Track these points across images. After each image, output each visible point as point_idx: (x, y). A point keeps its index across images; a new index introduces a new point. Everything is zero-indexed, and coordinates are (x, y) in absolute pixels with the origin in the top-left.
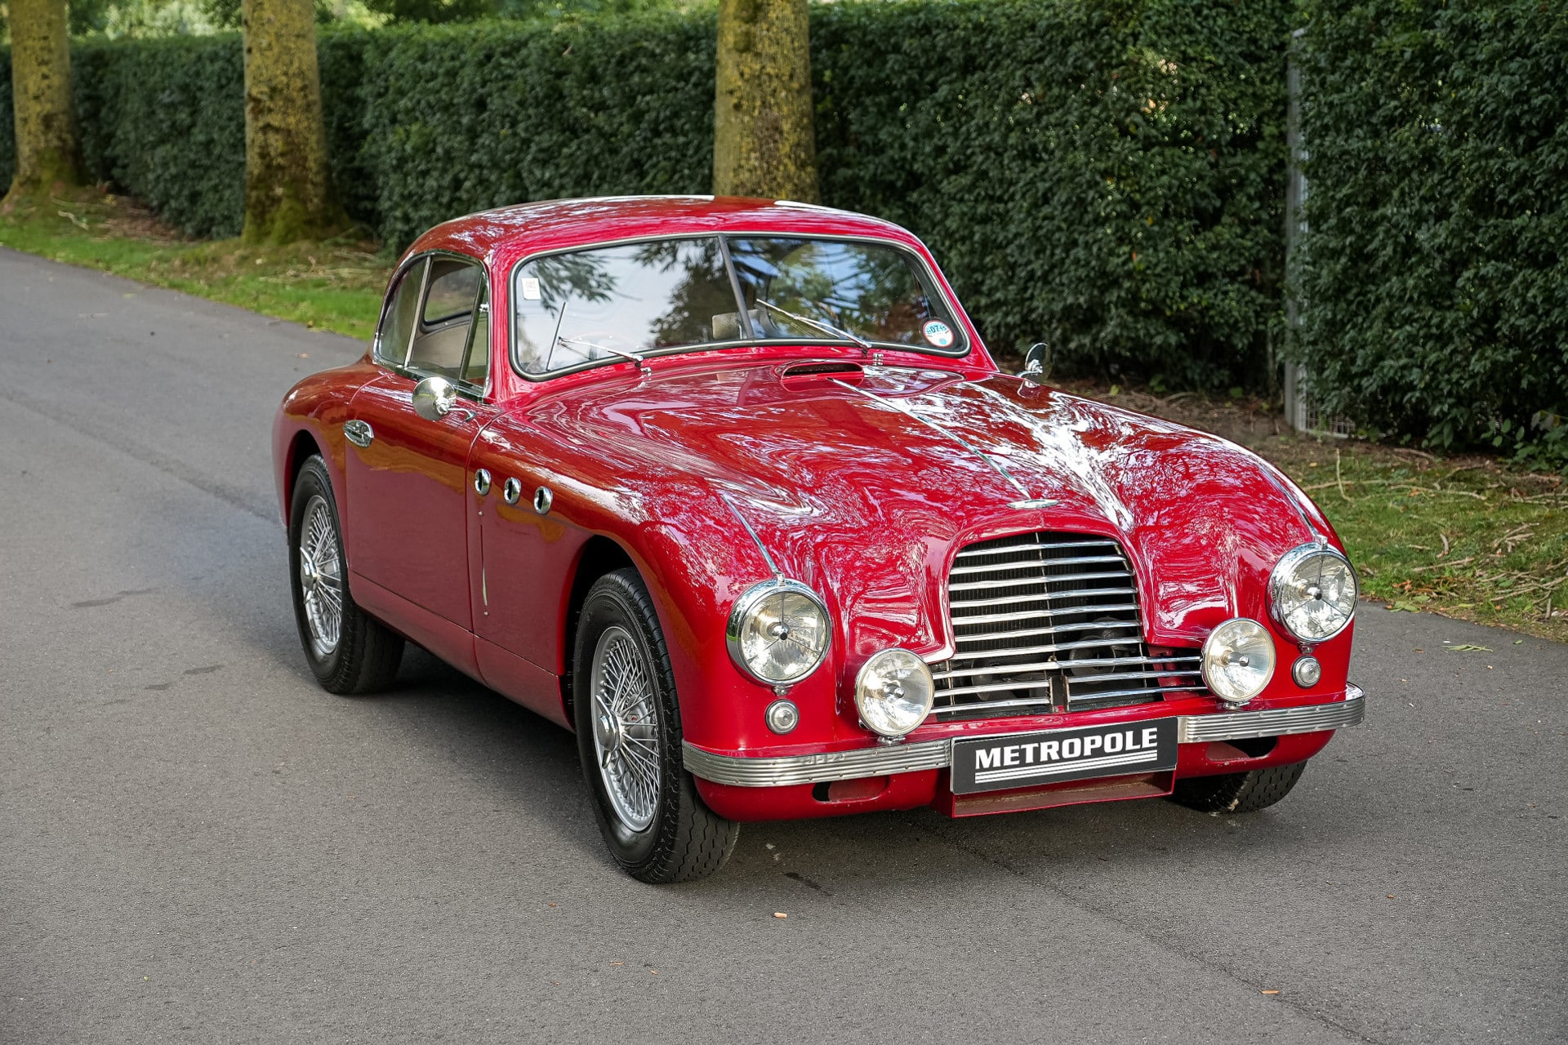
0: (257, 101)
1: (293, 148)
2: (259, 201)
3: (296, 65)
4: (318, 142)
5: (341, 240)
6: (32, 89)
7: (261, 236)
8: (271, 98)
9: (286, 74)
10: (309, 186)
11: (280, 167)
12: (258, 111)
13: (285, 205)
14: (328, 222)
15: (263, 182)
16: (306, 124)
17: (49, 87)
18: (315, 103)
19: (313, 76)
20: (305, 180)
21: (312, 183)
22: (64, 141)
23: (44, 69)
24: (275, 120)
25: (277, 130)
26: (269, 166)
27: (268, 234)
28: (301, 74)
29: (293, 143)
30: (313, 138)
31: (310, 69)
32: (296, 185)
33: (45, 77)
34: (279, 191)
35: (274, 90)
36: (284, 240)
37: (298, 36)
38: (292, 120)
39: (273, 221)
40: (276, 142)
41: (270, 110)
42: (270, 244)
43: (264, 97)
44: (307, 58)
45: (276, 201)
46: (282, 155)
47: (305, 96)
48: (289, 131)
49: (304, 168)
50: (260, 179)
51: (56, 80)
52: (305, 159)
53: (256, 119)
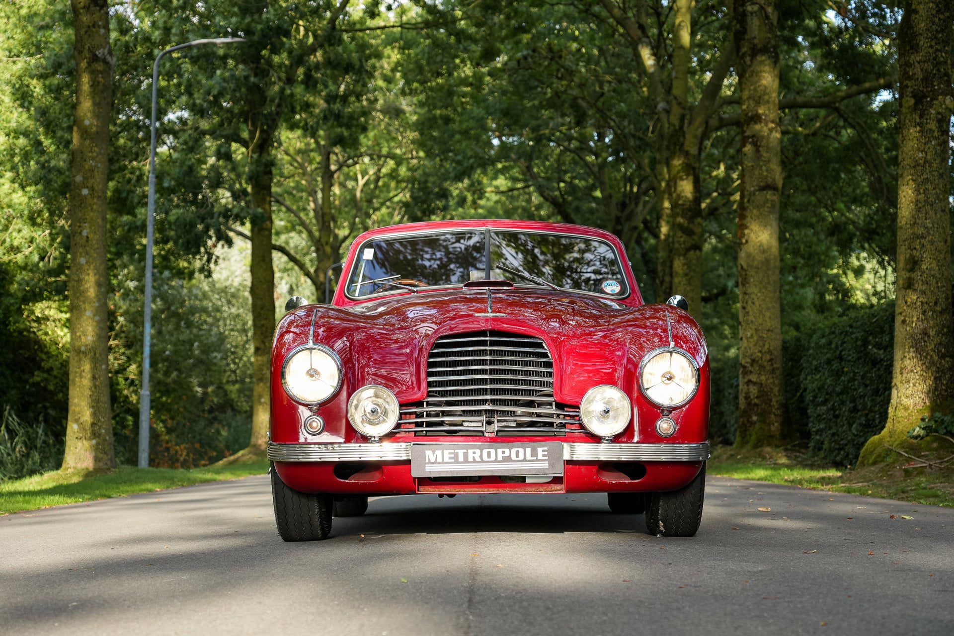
0: (744, 367)
1: (764, 394)
2: (743, 424)
3: (767, 347)
4: (779, 391)
5: (789, 447)
7: (744, 443)
8: (752, 365)
9: (760, 352)
10: (773, 416)
11: (755, 404)
12: (745, 373)
13: (757, 426)
14: (783, 437)
15: (746, 413)
16: (771, 380)
18: (778, 369)
19: (777, 353)
20: (770, 412)
21: (775, 414)
24: (754, 378)
25: (755, 383)
26: (749, 404)
27: (747, 443)
28: (770, 352)
29: (764, 391)
30: (776, 389)
31: (776, 349)
32: (765, 415)
34: (755, 418)
35: (753, 361)
36: (756, 446)
37: (768, 331)
38: (763, 378)
39: (751, 436)
40: (754, 390)
41: (751, 372)
42: (749, 447)
43: (748, 365)
44: (774, 343)
45: (753, 423)
46: (757, 397)
47: (772, 365)
48: (762, 384)
49: (770, 406)
50: (745, 411)
52: (771, 400)
53: (744, 377)
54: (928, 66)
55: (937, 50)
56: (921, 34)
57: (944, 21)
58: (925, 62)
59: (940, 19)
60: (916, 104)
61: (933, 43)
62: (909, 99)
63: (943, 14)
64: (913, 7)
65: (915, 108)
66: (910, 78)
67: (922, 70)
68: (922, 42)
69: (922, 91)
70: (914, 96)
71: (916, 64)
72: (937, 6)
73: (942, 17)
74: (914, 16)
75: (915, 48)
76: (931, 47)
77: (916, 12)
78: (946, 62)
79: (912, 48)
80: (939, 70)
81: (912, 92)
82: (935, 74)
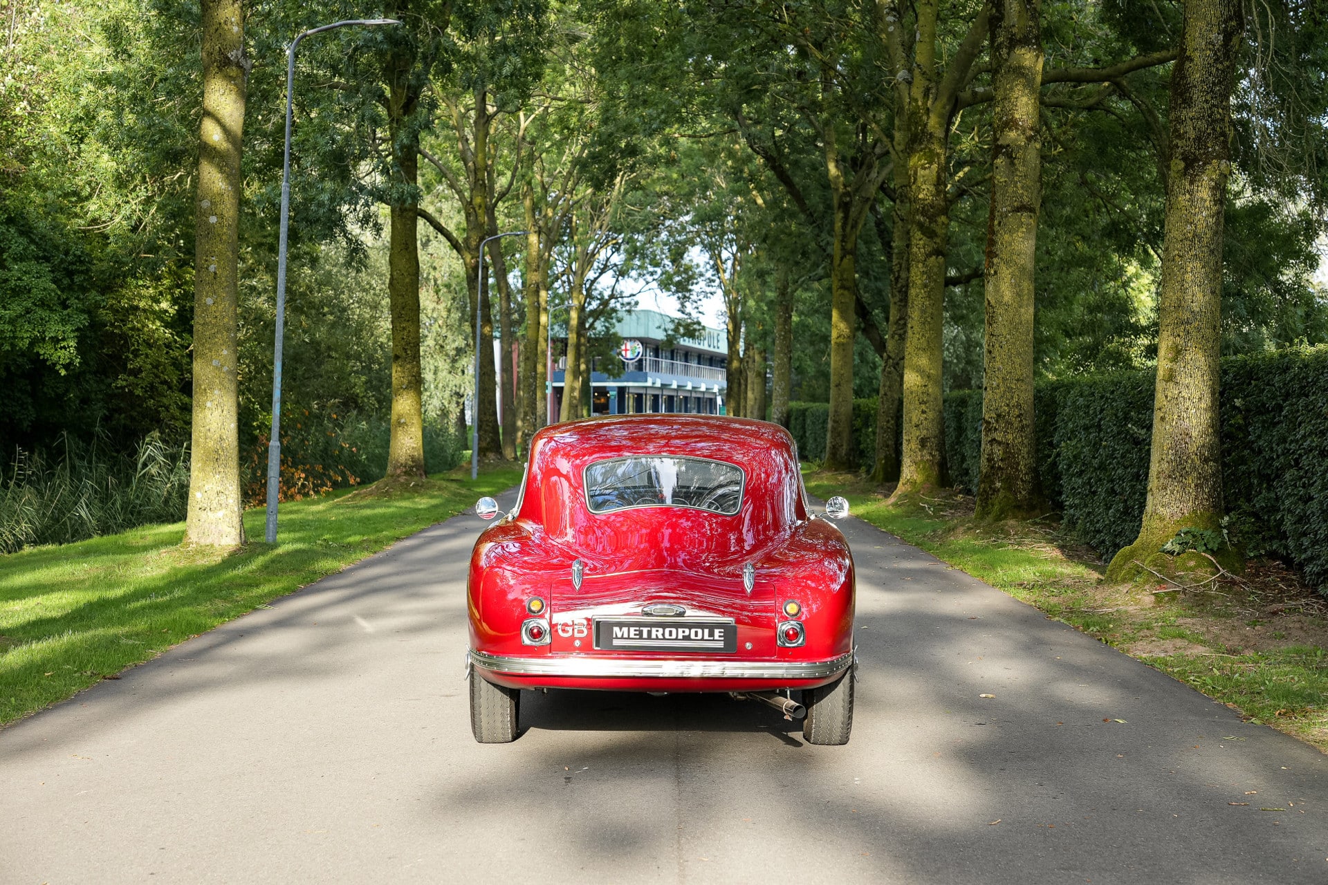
0: (989, 423)
1: (1009, 455)
2: (985, 491)
3: (1015, 400)
4: (1028, 453)
5: (1038, 520)
6: (915, 420)
7: (984, 513)
8: (997, 421)
9: (1008, 405)
10: (1019, 483)
11: (999, 468)
12: (988, 430)
13: (1001, 494)
14: (1032, 508)
15: (988, 478)
16: (1020, 440)
17: (926, 419)
18: (1028, 426)
19: (1028, 407)
20: (1017, 478)
21: (1022, 481)
22: (933, 456)
23: (923, 407)
24: (998, 436)
25: (999, 443)
26: (992, 467)
27: (988, 514)
28: (1019, 405)
29: (1010, 452)
30: (1024, 450)
31: (1025, 402)
32: (1009, 483)
33: (923, 412)
34: (998, 485)
35: (999, 416)
36: (998, 519)
37: (1018, 380)
38: (1010, 437)
39: (993, 505)
40: (998, 451)
41: (996, 429)
42: (990, 519)
43: (993, 421)
44: (1025, 395)
45: (996, 491)
46: (1002, 460)
47: (1021, 421)
48: (1008, 445)
49: (1017, 469)
50: (987, 476)
51: (931, 415)
52: (1018, 464)
53: (987, 435)
54: (1202, 125)
55: (1214, 105)
56: (1195, 87)
57: (1223, 71)
58: (1198, 119)
59: (1217, 69)
60: (1186, 168)
61: (1208, 98)
62: (1178, 161)
63: (1221, 63)
64: (1188, 53)
65: (1185, 173)
66: (1180, 137)
67: (1194, 129)
68: (1196, 95)
69: (1194, 154)
70: (1185, 159)
71: (1188, 120)
72: (1215, 54)
73: (1220, 66)
74: (1187, 64)
75: (1188, 102)
76: (1207, 101)
77: (1190, 59)
78: (1223, 120)
79: (1184, 101)
80: (1214, 129)
81: (1182, 154)
82: (1209, 134)
